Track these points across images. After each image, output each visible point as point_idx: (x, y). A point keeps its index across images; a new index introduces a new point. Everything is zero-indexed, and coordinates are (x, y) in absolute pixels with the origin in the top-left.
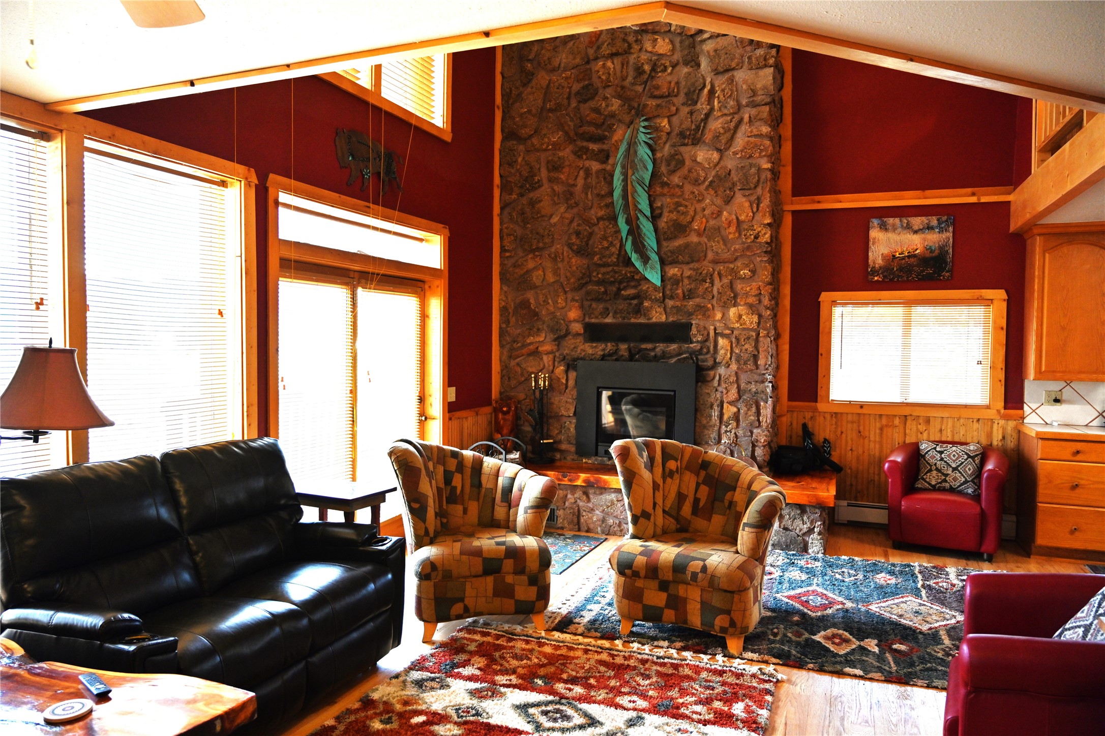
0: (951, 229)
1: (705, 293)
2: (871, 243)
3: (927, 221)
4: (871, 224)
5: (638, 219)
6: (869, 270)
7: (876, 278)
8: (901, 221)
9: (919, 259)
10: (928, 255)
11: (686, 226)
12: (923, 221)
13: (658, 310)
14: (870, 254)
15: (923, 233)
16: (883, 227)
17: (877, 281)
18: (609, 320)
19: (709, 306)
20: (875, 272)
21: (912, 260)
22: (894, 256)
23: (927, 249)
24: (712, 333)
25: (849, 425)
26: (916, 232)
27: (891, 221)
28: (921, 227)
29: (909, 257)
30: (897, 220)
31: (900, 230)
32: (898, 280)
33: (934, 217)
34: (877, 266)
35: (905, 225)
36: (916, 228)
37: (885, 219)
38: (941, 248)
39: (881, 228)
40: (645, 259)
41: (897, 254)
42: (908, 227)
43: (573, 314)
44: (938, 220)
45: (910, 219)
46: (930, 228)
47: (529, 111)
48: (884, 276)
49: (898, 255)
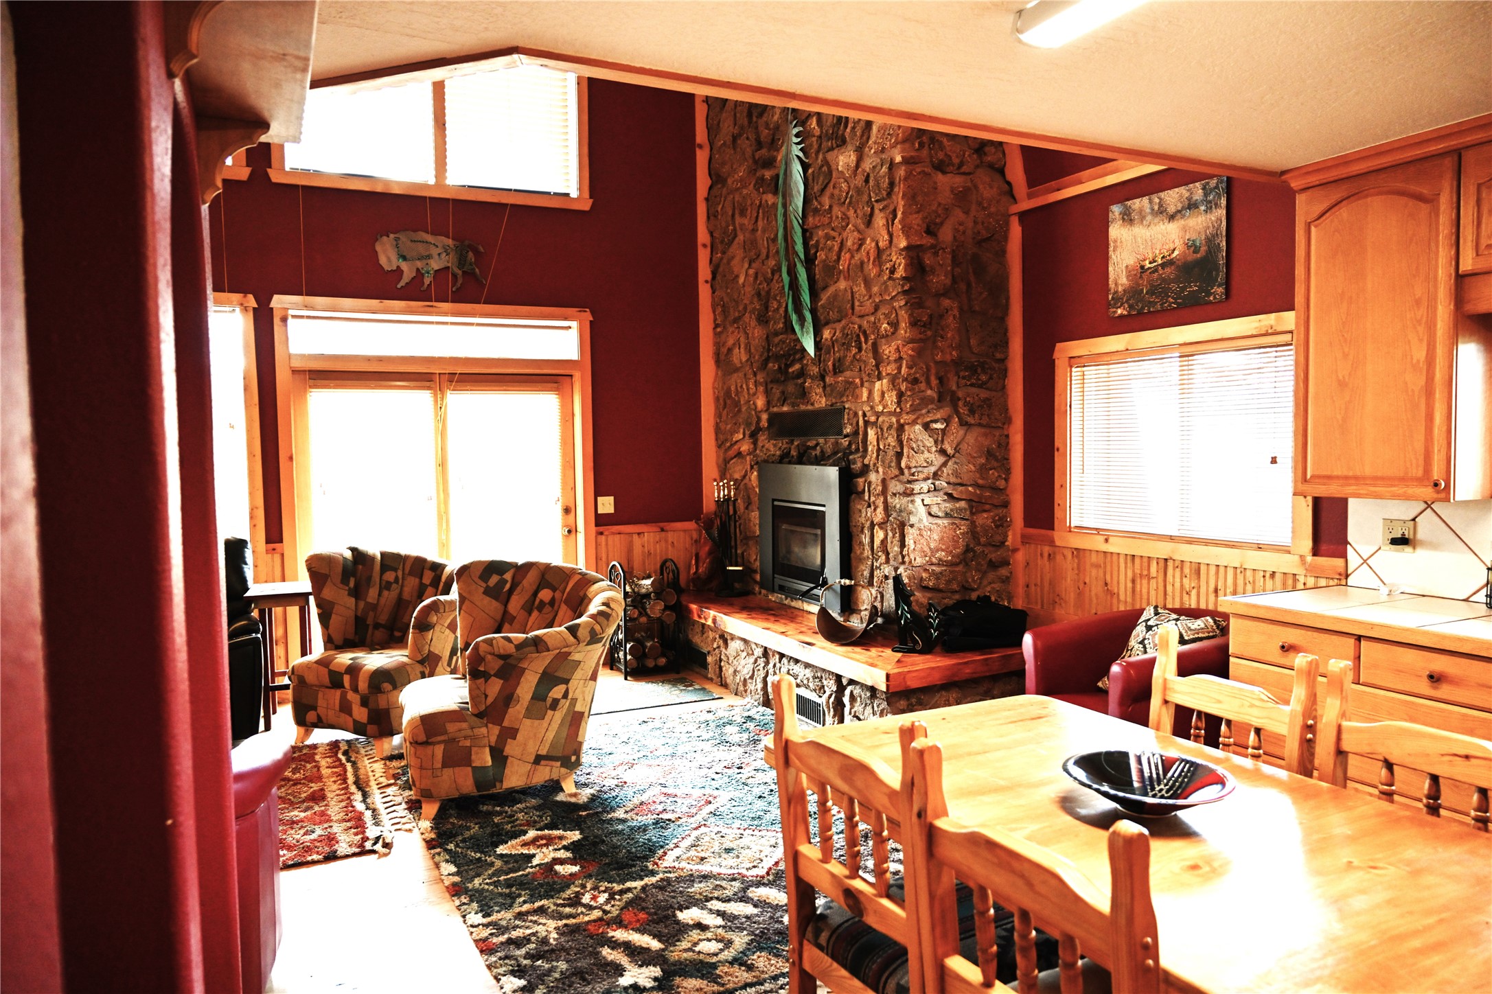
0: (1223, 202)
1: (852, 362)
2: (1111, 249)
3: (1187, 194)
4: (1110, 214)
5: (795, 265)
6: (1110, 297)
7: (1119, 311)
8: (1151, 201)
9: (1178, 266)
10: (1192, 257)
11: (834, 268)
12: (1181, 196)
13: (818, 391)
14: (1111, 269)
15: (1183, 217)
16: (1127, 218)
17: (1121, 316)
18: (785, 409)
19: (857, 381)
20: (1118, 300)
21: (1168, 270)
22: (1142, 267)
23: (1189, 247)
24: (861, 423)
25: (1094, 572)
26: (1172, 218)
27: (1136, 204)
28: (1180, 206)
29: (1163, 265)
30: (1145, 200)
31: (1149, 218)
32: (1149, 310)
33: (1197, 184)
34: (1120, 289)
35: (1156, 208)
36: (1172, 209)
37: (1129, 203)
38: (1210, 240)
39: (1123, 219)
40: (802, 320)
41: (1147, 262)
42: (1161, 211)
43: (760, 403)
44: (1204, 188)
45: (1162, 195)
46: (1192, 206)
47: (725, 143)
48: (1131, 307)
49: (1148, 266)
